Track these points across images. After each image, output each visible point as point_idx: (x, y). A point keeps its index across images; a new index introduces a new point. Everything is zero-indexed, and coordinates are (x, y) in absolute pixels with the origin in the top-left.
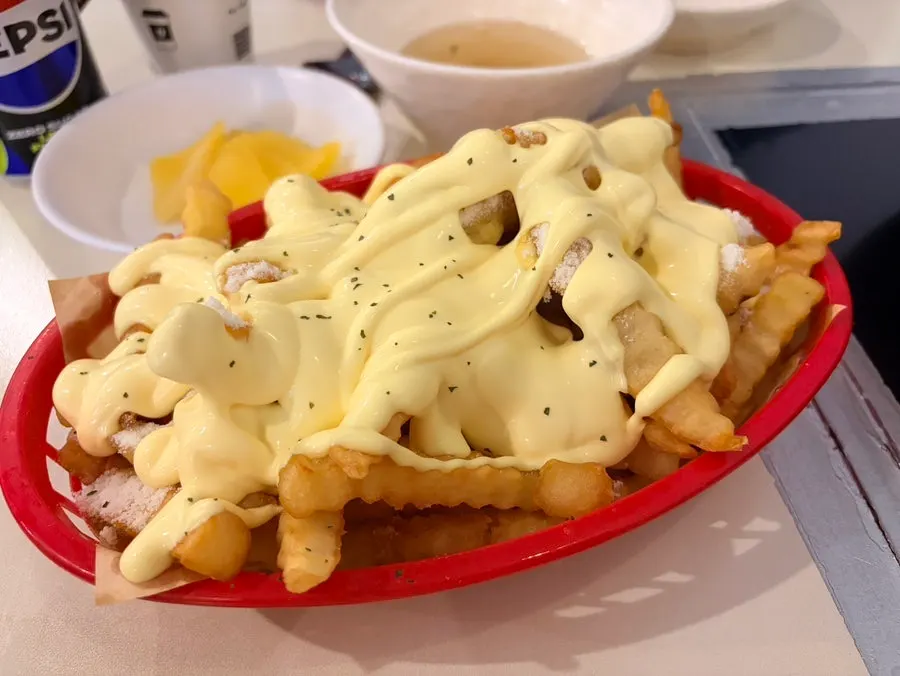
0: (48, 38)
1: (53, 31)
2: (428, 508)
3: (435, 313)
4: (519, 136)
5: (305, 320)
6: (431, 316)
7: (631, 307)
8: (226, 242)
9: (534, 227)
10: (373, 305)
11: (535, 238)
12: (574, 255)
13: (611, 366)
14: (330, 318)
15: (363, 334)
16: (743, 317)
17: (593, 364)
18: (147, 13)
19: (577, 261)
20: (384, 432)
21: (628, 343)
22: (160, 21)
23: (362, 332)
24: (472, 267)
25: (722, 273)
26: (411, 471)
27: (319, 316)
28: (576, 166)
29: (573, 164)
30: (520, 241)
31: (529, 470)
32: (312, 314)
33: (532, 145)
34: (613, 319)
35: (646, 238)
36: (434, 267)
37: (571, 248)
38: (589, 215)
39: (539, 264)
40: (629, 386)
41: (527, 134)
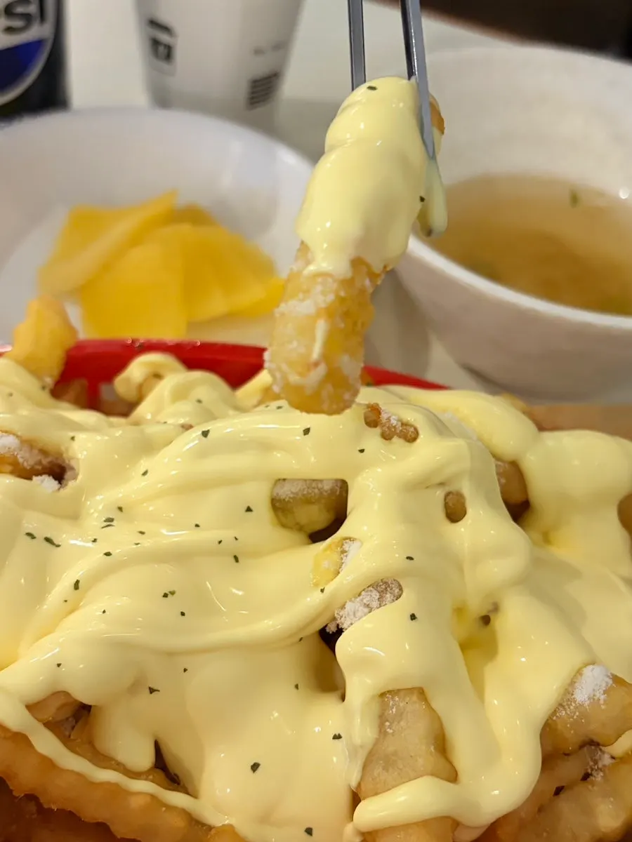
0: (9, 30)
1: (18, 23)
2: (52, 810)
3: (173, 593)
4: (384, 421)
5: (28, 538)
6: (165, 595)
7: (410, 691)
8: (49, 381)
9: (350, 539)
10: (108, 554)
11: (343, 552)
12: (376, 595)
13: (353, 751)
14: (58, 546)
15: (77, 585)
16: (596, 762)
17: (337, 737)
18: (154, 24)
19: (375, 604)
20: (32, 708)
21: (386, 733)
22: (164, 37)
23: (77, 582)
24: (257, 554)
25: (566, 698)
26: (48, 764)
27: (48, 540)
28: (442, 484)
29: (438, 480)
30: (329, 547)
31: (205, 822)
32: (40, 535)
33: (395, 439)
34: (383, 695)
35: (496, 608)
36: (208, 536)
37: (375, 586)
38: (410, 558)
39: (329, 588)
40: (359, 785)
41: (394, 422)
